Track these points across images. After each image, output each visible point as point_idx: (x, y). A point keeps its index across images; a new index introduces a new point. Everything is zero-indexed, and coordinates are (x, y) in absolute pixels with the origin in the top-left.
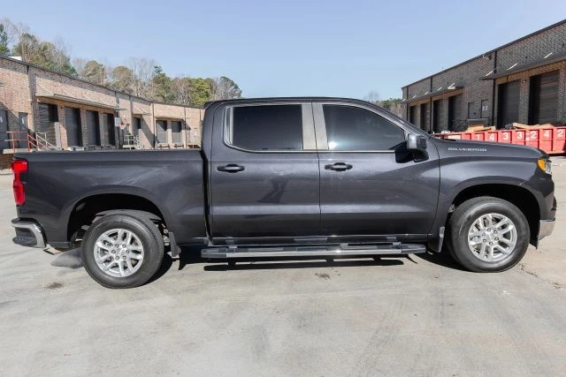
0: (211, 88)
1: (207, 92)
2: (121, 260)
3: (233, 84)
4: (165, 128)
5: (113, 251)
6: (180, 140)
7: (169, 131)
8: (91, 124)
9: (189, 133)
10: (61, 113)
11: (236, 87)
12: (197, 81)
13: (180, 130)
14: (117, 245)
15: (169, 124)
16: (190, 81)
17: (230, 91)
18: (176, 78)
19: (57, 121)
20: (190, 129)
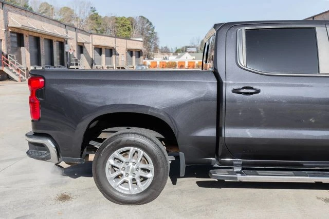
0: (132, 24)
1: (129, 28)
2: (131, 177)
3: (148, 21)
4: (101, 54)
5: (124, 169)
6: (111, 63)
7: (103, 56)
8: (47, 49)
9: (118, 58)
10: (26, 40)
11: (151, 24)
12: (122, 19)
13: (111, 55)
14: (127, 163)
15: (103, 51)
16: (116, 19)
17: (145, 27)
18: (106, 16)
19: (23, 46)
20: (118, 55)
